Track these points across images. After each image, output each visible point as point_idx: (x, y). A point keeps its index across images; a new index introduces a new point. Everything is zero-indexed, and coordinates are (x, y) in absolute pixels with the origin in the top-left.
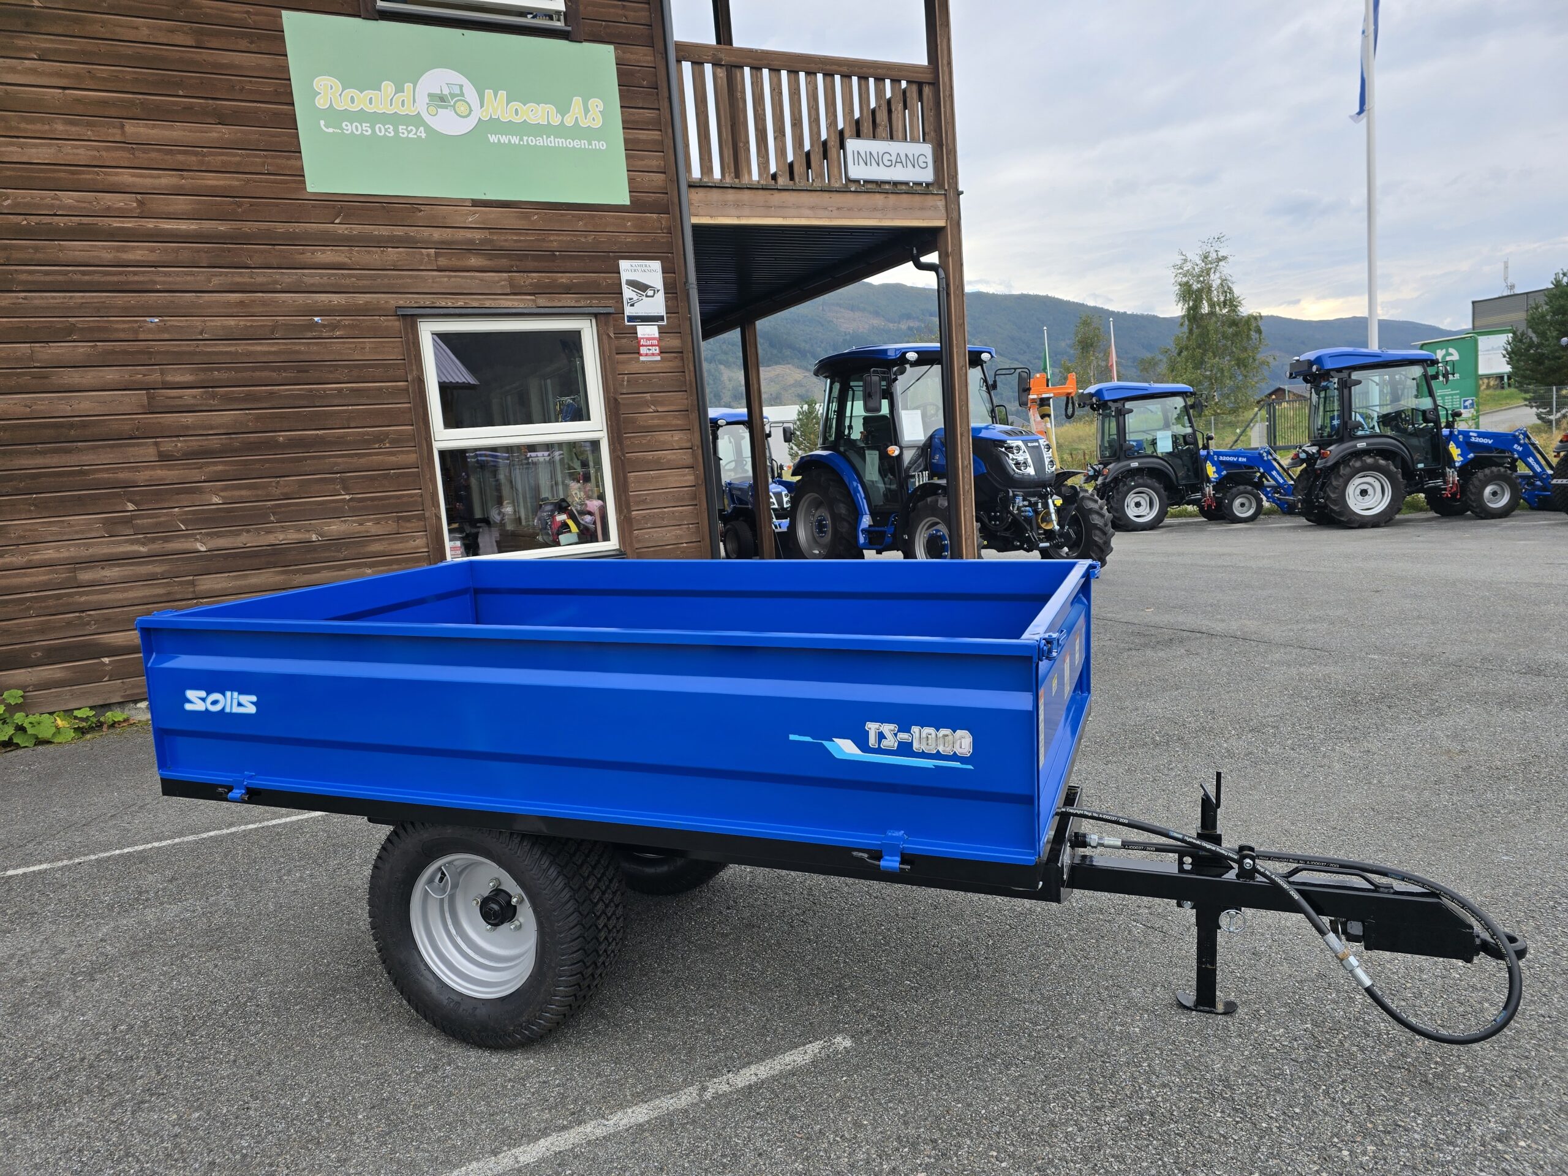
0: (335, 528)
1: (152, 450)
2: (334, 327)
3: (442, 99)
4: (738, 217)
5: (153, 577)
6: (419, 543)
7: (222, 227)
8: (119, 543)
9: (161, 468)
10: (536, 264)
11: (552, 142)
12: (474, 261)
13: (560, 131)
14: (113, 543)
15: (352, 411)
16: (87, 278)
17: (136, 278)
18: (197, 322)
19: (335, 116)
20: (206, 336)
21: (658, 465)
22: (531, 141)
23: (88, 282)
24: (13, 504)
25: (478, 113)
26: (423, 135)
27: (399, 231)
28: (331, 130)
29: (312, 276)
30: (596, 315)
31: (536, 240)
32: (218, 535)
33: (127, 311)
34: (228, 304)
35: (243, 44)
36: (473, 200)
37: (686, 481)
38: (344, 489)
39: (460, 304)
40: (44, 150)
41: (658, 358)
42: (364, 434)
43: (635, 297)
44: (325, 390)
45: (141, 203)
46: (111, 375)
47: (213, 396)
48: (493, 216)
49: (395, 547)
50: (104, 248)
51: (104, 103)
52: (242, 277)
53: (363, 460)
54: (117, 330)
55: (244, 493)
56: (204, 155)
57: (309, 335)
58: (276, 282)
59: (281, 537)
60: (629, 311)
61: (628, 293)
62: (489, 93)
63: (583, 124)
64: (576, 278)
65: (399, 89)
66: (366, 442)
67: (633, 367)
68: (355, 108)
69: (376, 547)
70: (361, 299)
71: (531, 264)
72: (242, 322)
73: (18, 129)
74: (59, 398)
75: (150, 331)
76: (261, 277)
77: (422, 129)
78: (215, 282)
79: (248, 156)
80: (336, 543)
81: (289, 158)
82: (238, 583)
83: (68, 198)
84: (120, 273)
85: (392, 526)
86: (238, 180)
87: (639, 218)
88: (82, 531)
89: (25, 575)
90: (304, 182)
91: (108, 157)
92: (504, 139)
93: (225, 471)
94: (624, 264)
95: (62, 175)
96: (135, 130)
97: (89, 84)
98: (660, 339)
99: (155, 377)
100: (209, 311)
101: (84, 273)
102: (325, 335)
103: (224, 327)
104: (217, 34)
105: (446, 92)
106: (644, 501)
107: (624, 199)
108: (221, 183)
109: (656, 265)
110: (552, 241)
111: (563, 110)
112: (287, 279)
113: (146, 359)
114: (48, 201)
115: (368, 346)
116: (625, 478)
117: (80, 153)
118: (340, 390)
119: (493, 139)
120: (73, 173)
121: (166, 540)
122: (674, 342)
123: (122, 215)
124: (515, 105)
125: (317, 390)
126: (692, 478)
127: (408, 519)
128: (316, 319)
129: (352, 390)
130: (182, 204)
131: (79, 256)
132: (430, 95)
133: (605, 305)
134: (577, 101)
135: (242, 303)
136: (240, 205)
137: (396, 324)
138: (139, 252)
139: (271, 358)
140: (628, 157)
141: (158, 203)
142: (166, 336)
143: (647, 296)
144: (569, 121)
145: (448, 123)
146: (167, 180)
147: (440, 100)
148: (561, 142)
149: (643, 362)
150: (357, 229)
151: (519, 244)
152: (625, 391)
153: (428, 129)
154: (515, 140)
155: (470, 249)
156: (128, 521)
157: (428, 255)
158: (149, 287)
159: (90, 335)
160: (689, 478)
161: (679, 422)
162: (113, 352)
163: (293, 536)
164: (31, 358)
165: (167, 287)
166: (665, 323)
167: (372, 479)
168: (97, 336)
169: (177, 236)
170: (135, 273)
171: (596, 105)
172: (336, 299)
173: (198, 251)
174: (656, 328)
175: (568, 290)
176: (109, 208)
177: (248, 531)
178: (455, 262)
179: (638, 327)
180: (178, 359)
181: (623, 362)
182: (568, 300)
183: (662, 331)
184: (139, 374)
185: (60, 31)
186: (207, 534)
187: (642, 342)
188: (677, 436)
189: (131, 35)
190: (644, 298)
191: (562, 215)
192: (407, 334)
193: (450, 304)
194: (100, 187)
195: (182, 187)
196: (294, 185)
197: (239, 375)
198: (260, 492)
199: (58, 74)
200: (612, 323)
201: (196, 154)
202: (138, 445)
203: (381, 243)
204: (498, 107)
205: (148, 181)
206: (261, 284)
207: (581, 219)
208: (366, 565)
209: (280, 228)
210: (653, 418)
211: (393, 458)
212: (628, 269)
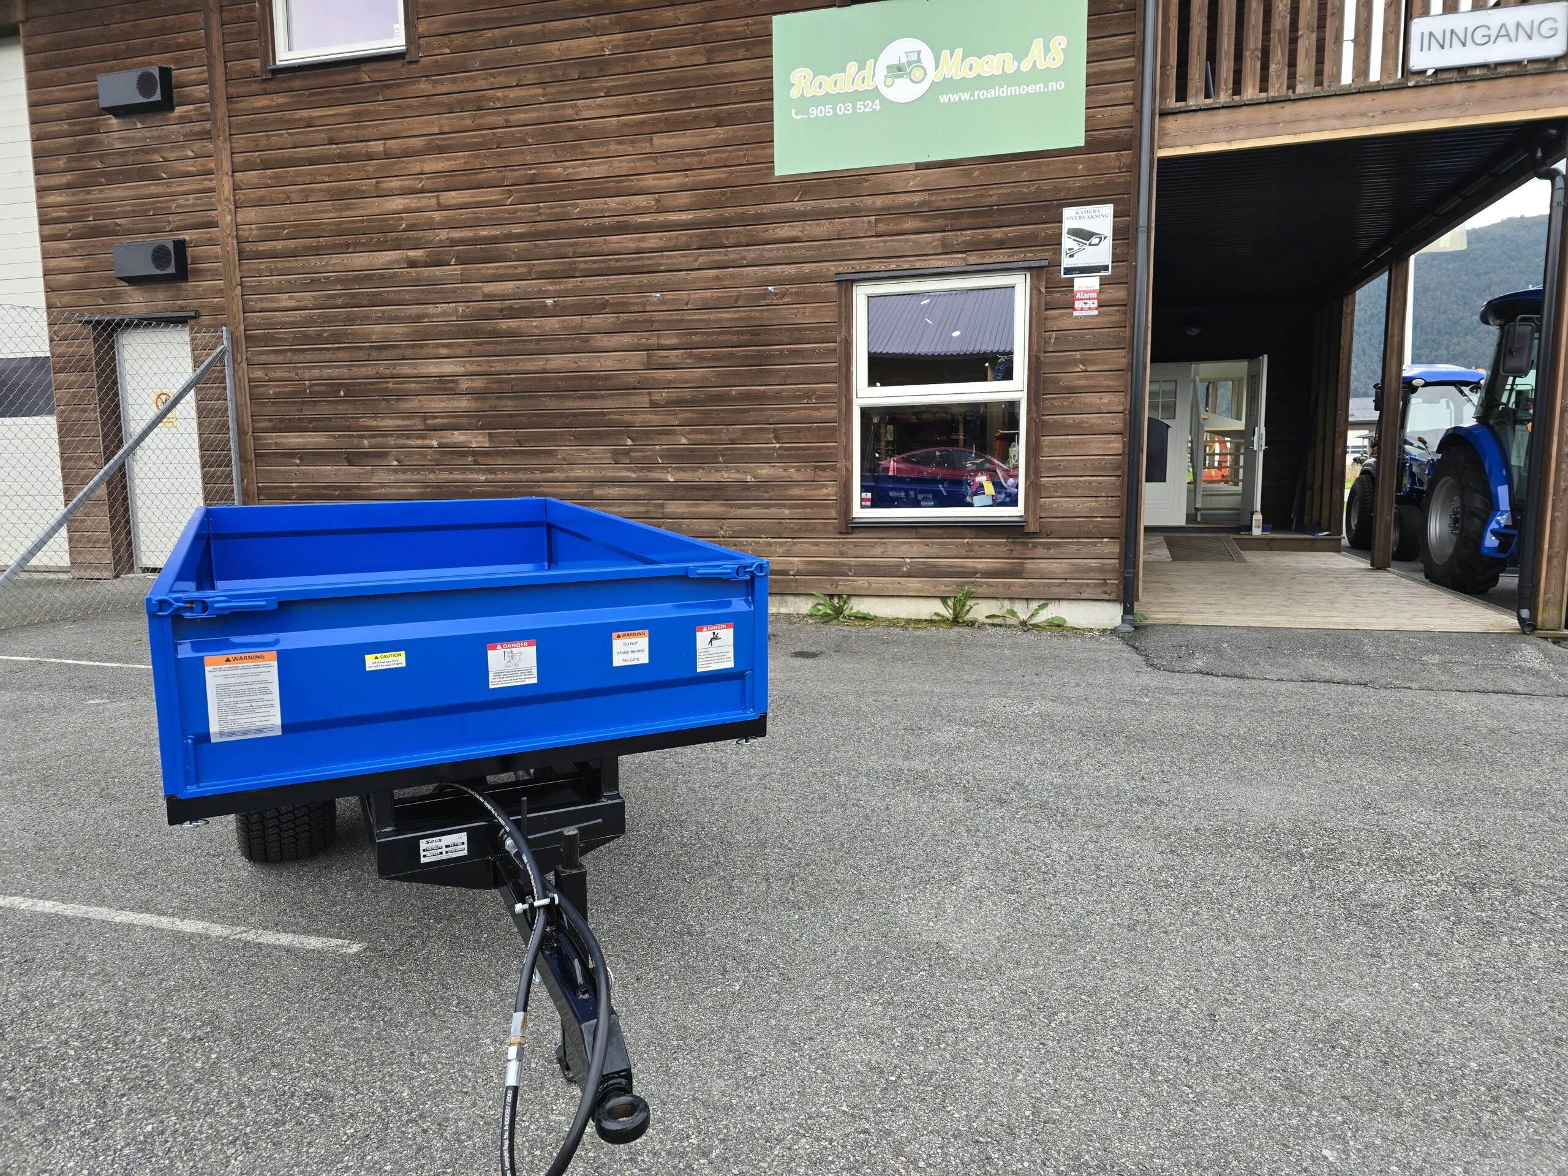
0: (766, 471)
1: (646, 399)
2: (784, 295)
3: (899, 68)
4: (1228, 142)
5: (638, 498)
6: (830, 491)
7: (710, 214)
8: (620, 469)
9: (651, 413)
10: (972, 221)
11: (1005, 91)
12: (910, 224)
13: (1017, 78)
14: (616, 469)
15: (789, 370)
16: (618, 264)
17: (649, 262)
18: (684, 294)
19: (805, 102)
20: (690, 306)
21: (1081, 430)
22: (982, 94)
23: (619, 267)
24: (562, 434)
25: (932, 76)
26: (878, 107)
27: (846, 203)
28: (799, 117)
29: (771, 250)
30: (1029, 269)
31: (975, 196)
32: (682, 469)
33: (641, 289)
34: (708, 279)
35: (741, 53)
36: (916, 164)
37: (1111, 448)
38: (777, 438)
39: (893, 267)
40: (602, 167)
41: (1096, 312)
42: (795, 390)
43: (1075, 246)
44: (770, 351)
45: (657, 201)
46: (626, 339)
47: (690, 356)
48: (934, 177)
49: (810, 493)
50: (631, 239)
51: (642, 123)
52: (717, 256)
53: (793, 414)
54: (633, 304)
55: (703, 436)
56: (704, 155)
57: (763, 302)
58: (744, 258)
59: (726, 475)
60: (1066, 262)
61: (1068, 242)
62: (945, 53)
63: (1041, 66)
64: (1012, 232)
65: (862, 67)
66: (796, 398)
67: (1065, 323)
68: (821, 92)
69: (796, 492)
70: (807, 268)
71: (965, 222)
72: (716, 293)
73: (588, 153)
74: (595, 357)
75: (653, 304)
76: (733, 254)
77: (877, 101)
78: (701, 260)
79: (735, 151)
80: (765, 485)
81: (764, 148)
82: (692, 510)
83: (613, 203)
84: (639, 259)
85: (808, 474)
86: (725, 172)
87: (1095, 159)
88: (599, 458)
89: (564, 487)
90: (773, 167)
91: (640, 167)
92: (954, 98)
93: (692, 418)
94: (1068, 213)
95: (611, 185)
96: (661, 141)
97: (634, 110)
98: (1100, 291)
99: (653, 341)
100: (694, 286)
101: (617, 260)
102: (775, 302)
103: (702, 299)
104: (723, 49)
105: (904, 60)
106: (1057, 468)
107: (1078, 139)
108: (712, 177)
109: (1108, 210)
110: (991, 196)
111: (1019, 57)
112: (752, 255)
113: (647, 326)
114: (601, 206)
115: (808, 310)
116: (1038, 441)
117: (622, 166)
118: (781, 351)
119: (943, 99)
120: (618, 182)
121: (649, 470)
122: (1118, 293)
123: (645, 212)
124: (972, 60)
125: (764, 351)
126: (1120, 445)
127: (823, 469)
128: (770, 288)
129: (791, 351)
130: (684, 198)
131: (614, 247)
132: (890, 68)
133: (1041, 257)
134: (1038, 43)
135: (717, 278)
136: (724, 194)
137: (833, 288)
138: (653, 240)
139: (734, 324)
140: (1088, 94)
141: (670, 200)
142: (664, 308)
143: (1090, 245)
144: (1026, 66)
145: (903, 91)
146: (677, 179)
147: (897, 70)
148: (1014, 90)
149: (1076, 317)
150: (810, 205)
151: (957, 203)
152: (1051, 349)
153: (884, 101)
154: (965, 96)
155: (909, 212)
156: (626, 453)
157: (869, 222)
158: (656, 269)
159: (620, 308)
160: (1116, 445)
161: (1111, 383)
162: (629, 322)
163: (734, 476)
164: (581, 327)
165: (668, 268)
166: (1109, 273)
167: (798, 430)
168: (621, 309)
169: (678, 225)
170: (649, 258)
171: (1059, 42)
172: (789, 270)
173: (691, 236)
174: (1098, 279)
175: (1000, 245)
176: (636, 208)
177: (703, 469)
178: (892, 227)
179: (1076, 280)
180: (670, 326)
181: (1054, 319)
182: (1001, 256)
183: (1103, 282)
184: (642, 339)
185: (619, 71)
186: (676, 468)
187: (1078, 296)
188: (1106, 398)
189: (663, 63)
190: (1087, 247)
191: (1005, 167)
192: (840, 297)
193: (883, 268)
194: (632, 192)
195: (686, 184)
196: (765, 171)
197: (710, 339)
198: (714, 437)
199: (617, 105)
200: (1044, 276)
201: (698, 155)
202: (638, 394)
203: (829, 215)
204: (954, 66)
205: (663, 183)
206: (733, 261)
207: (1026, 167)
208: (785, 506)
209: (751, 210)
210: (1079, 378)
211: (817, 413)
212: (1072, 217)
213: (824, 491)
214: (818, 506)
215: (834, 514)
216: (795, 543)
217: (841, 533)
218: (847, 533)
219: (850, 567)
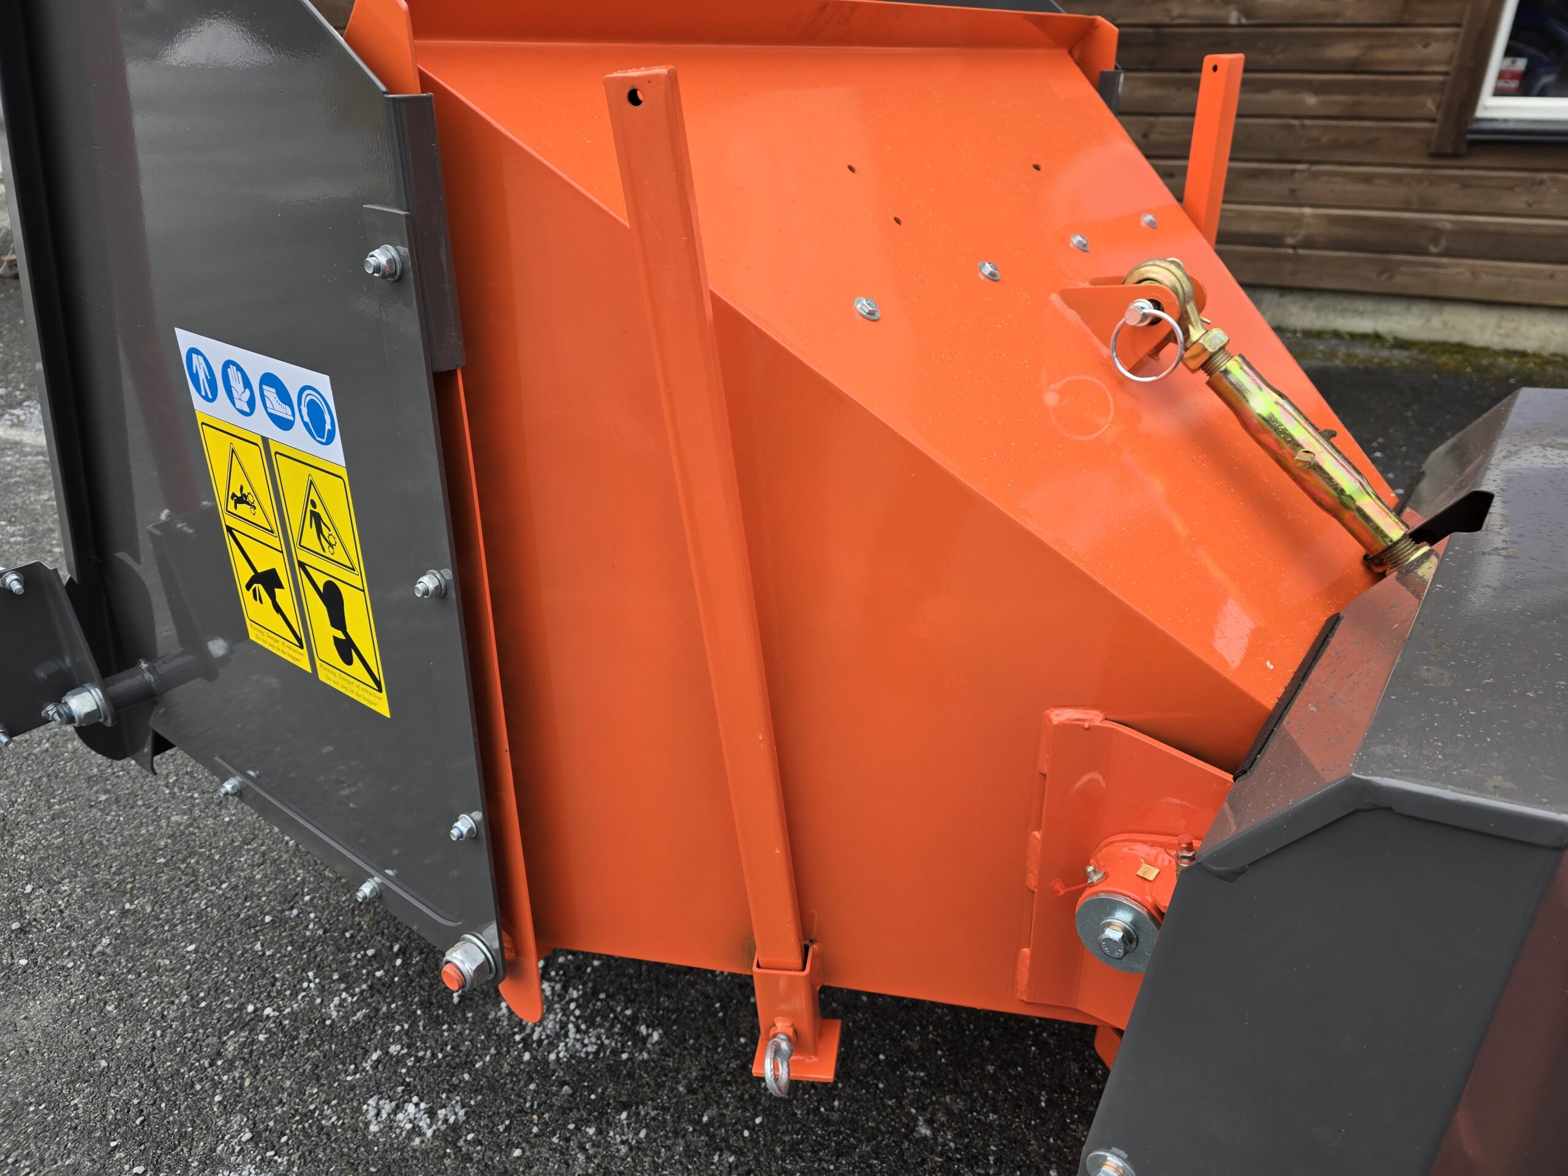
6: (1435, 50)
49: (1382, 54)
85: (1389, 7)
208: (1308, 86)
213: (1419, 51)
214: (1393, 89)
215: (1430, 105)
216: (1315, 176)
217: (1435, 155)
218: (1455, 156)
219: (1436, 234)
